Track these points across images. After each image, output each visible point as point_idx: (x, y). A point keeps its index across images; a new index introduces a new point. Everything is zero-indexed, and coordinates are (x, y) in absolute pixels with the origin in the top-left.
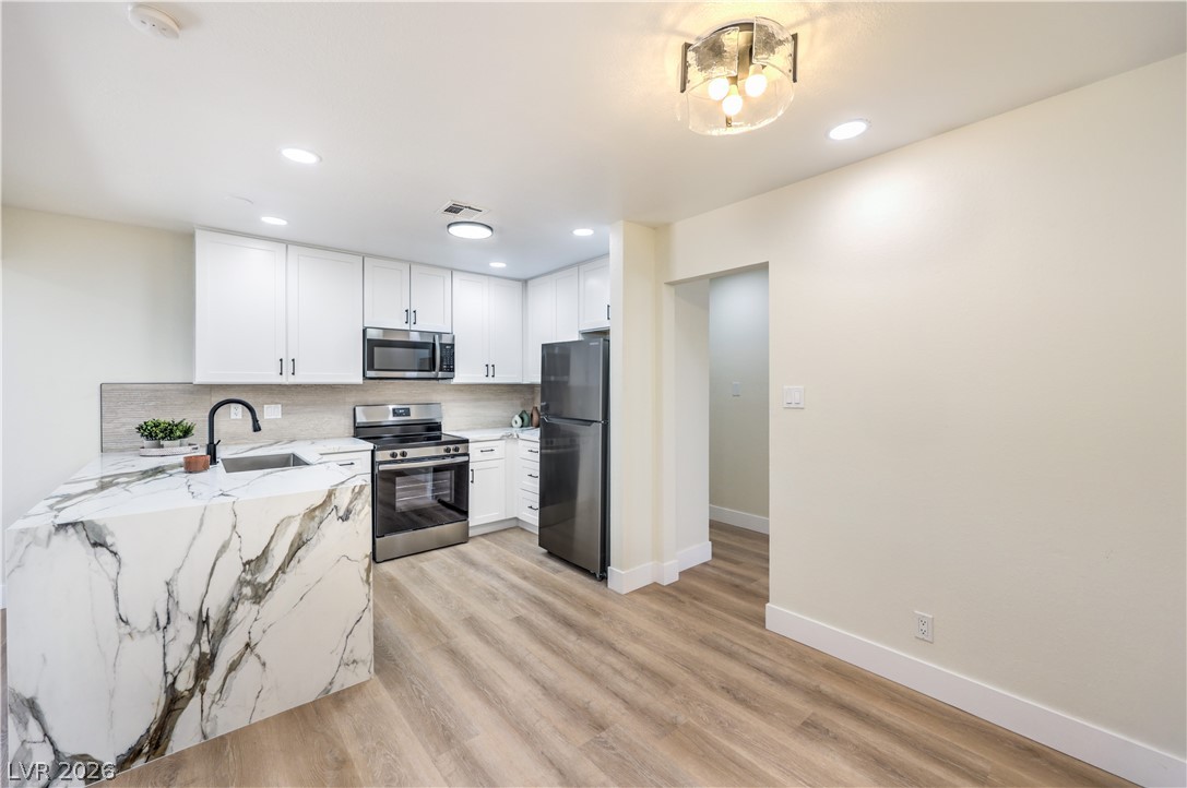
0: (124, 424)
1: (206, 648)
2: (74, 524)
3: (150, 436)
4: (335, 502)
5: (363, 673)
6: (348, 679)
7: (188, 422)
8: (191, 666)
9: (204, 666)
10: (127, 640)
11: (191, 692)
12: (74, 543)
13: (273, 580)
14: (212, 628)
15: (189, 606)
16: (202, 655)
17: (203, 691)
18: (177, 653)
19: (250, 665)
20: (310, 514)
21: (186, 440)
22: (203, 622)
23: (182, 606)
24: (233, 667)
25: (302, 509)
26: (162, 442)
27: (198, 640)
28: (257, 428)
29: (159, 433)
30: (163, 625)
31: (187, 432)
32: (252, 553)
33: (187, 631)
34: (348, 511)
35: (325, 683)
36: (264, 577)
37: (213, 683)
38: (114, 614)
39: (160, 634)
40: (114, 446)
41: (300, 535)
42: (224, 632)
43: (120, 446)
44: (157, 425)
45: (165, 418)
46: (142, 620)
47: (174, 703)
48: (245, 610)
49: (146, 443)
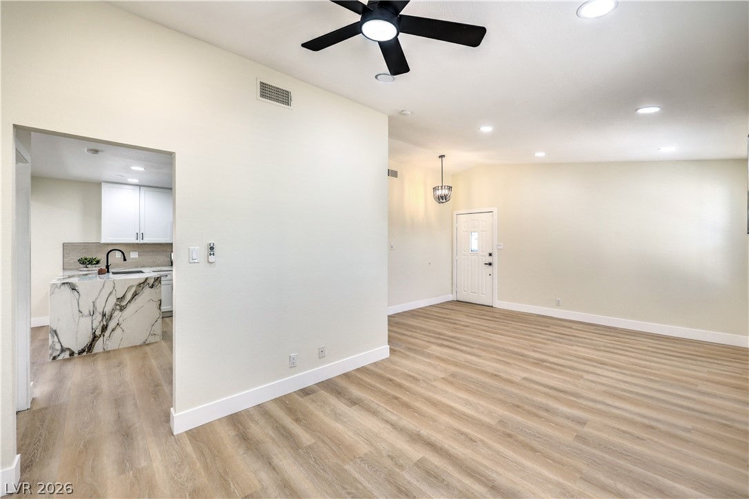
0: (72, 259)
1: (105, 323)
2: (67, 283)
3: (83, 263)
4: (148, 282)
5: (158, 339)
6: (151, 339)
7: (98, 258)
8: (100, 328)
9: (104, 328)
10: (81, 318)
11: (100, 335)
12: (67, 289)
13: (126, 305)
14: (107, 317)
15: (100, 309)
16: (104, 325)
17: (104, 336)
18: (96, 324)
19: (118, 330)
20: (139, 285)
21: (97, 265)
22: (104, 315)
23: (98, 310)
24: (113, 330)
25: (136, 283)
26: (88, 266)
27: (102, 320)
28: (125, 260)
29: (86, 262)
30: (92, 314)
31: (98, 262)
32: (120, 296)
33: (100, 318)
34: (153, 285)
35: (144, 340)
36: (124, 303)
37: (107, 334)
38: (77, 309)
39: (91, 317)
40: (67, 267)
41: (136, 291)
42: (110, 319)
43: (71, 268)
44: (86, 259)
45: (89, 257)
46: (86, 312)
47: (95, 338)
48: (117, 313)
49: (81, 266)
